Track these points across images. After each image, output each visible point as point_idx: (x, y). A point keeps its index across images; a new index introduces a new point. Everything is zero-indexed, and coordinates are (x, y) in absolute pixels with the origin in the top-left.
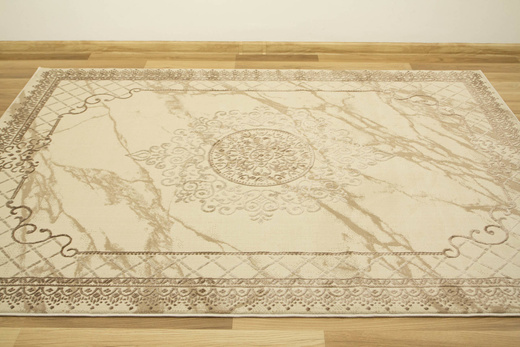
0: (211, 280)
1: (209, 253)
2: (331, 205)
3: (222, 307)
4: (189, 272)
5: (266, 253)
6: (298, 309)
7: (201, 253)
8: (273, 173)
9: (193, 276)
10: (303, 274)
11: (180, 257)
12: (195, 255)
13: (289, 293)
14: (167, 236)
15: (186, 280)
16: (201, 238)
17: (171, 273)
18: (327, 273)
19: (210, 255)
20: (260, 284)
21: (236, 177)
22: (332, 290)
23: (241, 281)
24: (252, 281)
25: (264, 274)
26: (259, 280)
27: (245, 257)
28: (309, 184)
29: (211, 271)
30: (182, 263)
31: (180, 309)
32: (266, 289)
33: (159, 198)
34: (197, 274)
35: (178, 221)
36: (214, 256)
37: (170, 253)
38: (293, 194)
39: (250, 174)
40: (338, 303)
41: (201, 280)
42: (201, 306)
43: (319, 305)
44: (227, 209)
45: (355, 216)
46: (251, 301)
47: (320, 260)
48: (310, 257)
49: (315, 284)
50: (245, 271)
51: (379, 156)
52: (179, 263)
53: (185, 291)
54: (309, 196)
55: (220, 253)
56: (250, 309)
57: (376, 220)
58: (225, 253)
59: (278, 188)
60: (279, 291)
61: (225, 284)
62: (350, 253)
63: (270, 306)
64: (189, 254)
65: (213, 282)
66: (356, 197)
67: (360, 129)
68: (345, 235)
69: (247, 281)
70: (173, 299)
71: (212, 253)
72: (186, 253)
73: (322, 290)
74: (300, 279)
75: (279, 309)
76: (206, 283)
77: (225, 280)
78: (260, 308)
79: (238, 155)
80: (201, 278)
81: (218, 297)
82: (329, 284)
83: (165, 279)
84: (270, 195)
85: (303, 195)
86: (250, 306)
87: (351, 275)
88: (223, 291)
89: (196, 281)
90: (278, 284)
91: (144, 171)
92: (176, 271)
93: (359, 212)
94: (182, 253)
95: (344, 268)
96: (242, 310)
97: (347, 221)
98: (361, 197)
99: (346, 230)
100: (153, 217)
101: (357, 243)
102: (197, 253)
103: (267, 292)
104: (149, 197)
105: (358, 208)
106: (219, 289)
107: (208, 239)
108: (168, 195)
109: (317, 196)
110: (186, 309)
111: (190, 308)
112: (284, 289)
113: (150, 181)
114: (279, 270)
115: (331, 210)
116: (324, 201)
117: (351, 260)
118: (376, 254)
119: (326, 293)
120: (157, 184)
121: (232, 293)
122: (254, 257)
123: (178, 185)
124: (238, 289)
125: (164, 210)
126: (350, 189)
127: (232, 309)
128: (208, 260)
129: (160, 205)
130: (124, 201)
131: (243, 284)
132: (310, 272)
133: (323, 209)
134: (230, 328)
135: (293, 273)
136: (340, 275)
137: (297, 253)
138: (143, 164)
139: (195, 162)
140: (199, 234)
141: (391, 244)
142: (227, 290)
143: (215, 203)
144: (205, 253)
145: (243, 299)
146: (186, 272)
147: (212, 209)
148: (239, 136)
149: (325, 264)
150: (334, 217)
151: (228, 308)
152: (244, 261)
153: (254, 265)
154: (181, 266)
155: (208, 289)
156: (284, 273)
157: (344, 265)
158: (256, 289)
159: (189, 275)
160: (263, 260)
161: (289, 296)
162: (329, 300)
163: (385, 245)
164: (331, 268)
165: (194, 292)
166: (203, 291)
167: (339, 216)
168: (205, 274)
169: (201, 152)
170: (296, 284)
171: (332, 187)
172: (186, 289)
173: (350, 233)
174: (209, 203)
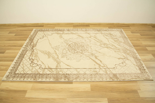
0: (68, 74)
2: (92, 58)
3: (71, 80)
5: (79, 68)
6: (85, 80)
8: (81, 51)
9: (65, 73)
10: (86, 73)
11: (62, 69)
12: (65, 69)
14: (60, 65)
15: (64, 74)
17: (61, 73)
18: (91, 72)
20: (78, 75)
21: (73, 52)
22: (92, 76)
23: (74, 74)
25: (79, 73)
27: (75, 69)
28: (88, 54)
29: (68, 72)
31: (63, 80)
33: (58, 57)
35: (62, 62)
36: (69, 69)
38: (85, 56)
39: (76, 52)
41: (67, 74)
42: (67, 79)
43: (89, 79)
44: (72, 59)
45: (97, 60)
46: (76, 78)
48: (88, 69)
49: (89, 75)
50: (75, 72)
51: (102, 48)
53: (63, 76)
54: (88, 56)
57: (101, 61)
58: (71, 69)
59: (82, 55)
62: (96, 68)
63: (80, 79)
67: (98, 42)
69: (76, 74)
70: (61, 78)
75: (82, 80)
77: (71, 74)
78: (78, 80)
79: (74, 48)
82: (91, 75)
83: (60, 74)
87: (96, 73)
88: (71, 76)
90: (81, 75)
91: (55, 51)
92: (62, 72)
95: (94, 71)
96: (75, 80)
97: (95, 62)
98: (98, 56)
99: (95, 63)
100: (57, 61)
101: (97, 66)
103: (79, 77)
104: (56, 57)
105: (97, 59)
107: (68, 66)
108: (60, 56)
111: (65, 80)
113: (56, 53)
114: (82, 72)
115: (92, 59)
116: (91, 57)
117: (96, 70)
118: (101, 69)
120: (58, 54)
121: (73, 77)
122: (77, 69)
123: (62, 54)
125: (59, 59)
126: (96, 55)
127: (73, 80)
130: (51, 58)
132: (88, 72)
133: (90, 59)
134: (72, 84)
135: (84, 73)
136: (93, 73)
137: (85, 68)
138: (55, 50)
139: (65, 49)
140: (66, 65)
141: (104, 66)
143: (69, 58)
144: (67, 68)
145: (75, 78)
146: (64, 72)
148: (74, 43)
149: (91, 70)
150: (93, 61)
153: (77, 71)
155: (68, 76)
160: (79, 70)
161: (84, 77)
162: (91, 78)
163: (102, 67)
165: (65, 77)
169: (66, 47)
170: (85, 75)
171: (92, 54)
173: (96, 64)
174: (68, 58)
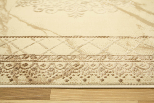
0: (34, 56)
1: (35, 37)
2: (124, 8)
3: (42, 79)
4: (17, 50)
5: (81, 37)
7: (28, 37)
9: (20, 53)
10: (111, 51)
11: (12, 39)
12: (24, 38)
13: (101, 66)
14: (4, 26)
15: (13, 56)
16: (30, 27)
17: (1, 51)
18: (131, 51)
19: (36, 38)
20: (76, 59)
22: (138, 64)
23: (59, 57)
24: (69, 57)
25: (79, 52)
26: (75, 56)
27: (64, 39)
29: (35, 49)
30: (12, 44)
32: (81, 63)
34: (23, 52)
35: (15, 17)
36: (39, 39)
37: (4, 37)
40: (146, 75)
41: (26, 56)
42: (22, 78)
43: (129, 77)
44: (52, 10)
45: (142, 15)
46: (67, 74)
47: (124, 41)
48: (115, 40)
49: (123, 59)
50: (64, 49)
52: (9, 44)
53: (10, 65)
54: (108, 4)
55: (44, 37)
56: (67, 81)
58: (47, 37)
60: (93, 65)
61: (46, 59)
62: (146, 37)
63: (86, 78)
64: (19, 37)
65: (36, 58)
66: (140, 4)
68: (139, 26)
69: (65, 57)
71: (38, 37)
72: (17, 37)
73: (130, 64)
74: (109, 55)
75: (94, 80)
76: (29, 59)
77: (46, 57)
80: (26, 55)
81: (38, 70)
82: (134, 60)
84: (82, 3)
85: (104, 3)
86: (67, 78)
88: (43, 65)
89: (21, 57)
90: (91, 59)
92: (6, 50)
93: (145, 12)
94: (13, 37)
95: (143, 47)
96: (59, 82)
97: (138, 17)
98: (144, 5)
99: (139, 22)
101: (149, 31)
102: (25, 37)
103: (83, 66)
105: (144, 10)
106: (40, 64)
107: (36, 28)
109: (114, 4)
110: (8, 80)
111: (11, 80)
112: (97, 64)
114: (91, 49)
115: (125, 11)
116: (119, 6)
119: (134, 66)
121: (52, 66)
122: (70, 39)
124: (57, 64)
125: (6, 10)
127: (50, 81)
128: (33, 42)
129: (4, 8)
131: (62, 59)
133: (119, 11)
134: (48, 98)
135: (104, 51)
136: (142, 52)
137: (104, 37)
140: (28, 25)
142: (47, 64)
143: (43, 7)
144: (31, 37)
145: (61, 72)
146: (14, 50)
147: (41, 10)
149: (128, 44)
150: (128, 15)
151: (47, 80)
152: (63, 42)
153: (70, 45)
154: (11, 46)
155: (30, 64)
156: (97, 51)
157: (142, 45)
158: (73, 64)
159: (16, 52)
160: (78, 42)
161: (102, 69)
162: (137, 72)
164: (133, 48)
165: (18, 66)
166: (26, 65)
167: (131, 14)
168: (29, 51)
170: (107, 59)
172: (11, 63)
173: (143, 24)
174: (39, 7)
